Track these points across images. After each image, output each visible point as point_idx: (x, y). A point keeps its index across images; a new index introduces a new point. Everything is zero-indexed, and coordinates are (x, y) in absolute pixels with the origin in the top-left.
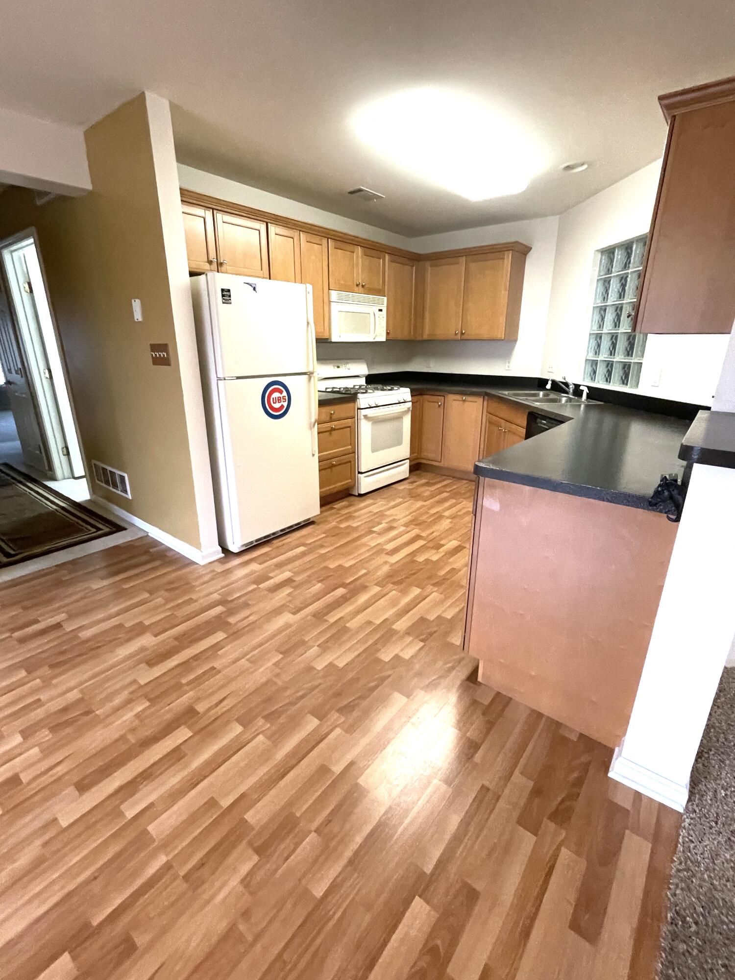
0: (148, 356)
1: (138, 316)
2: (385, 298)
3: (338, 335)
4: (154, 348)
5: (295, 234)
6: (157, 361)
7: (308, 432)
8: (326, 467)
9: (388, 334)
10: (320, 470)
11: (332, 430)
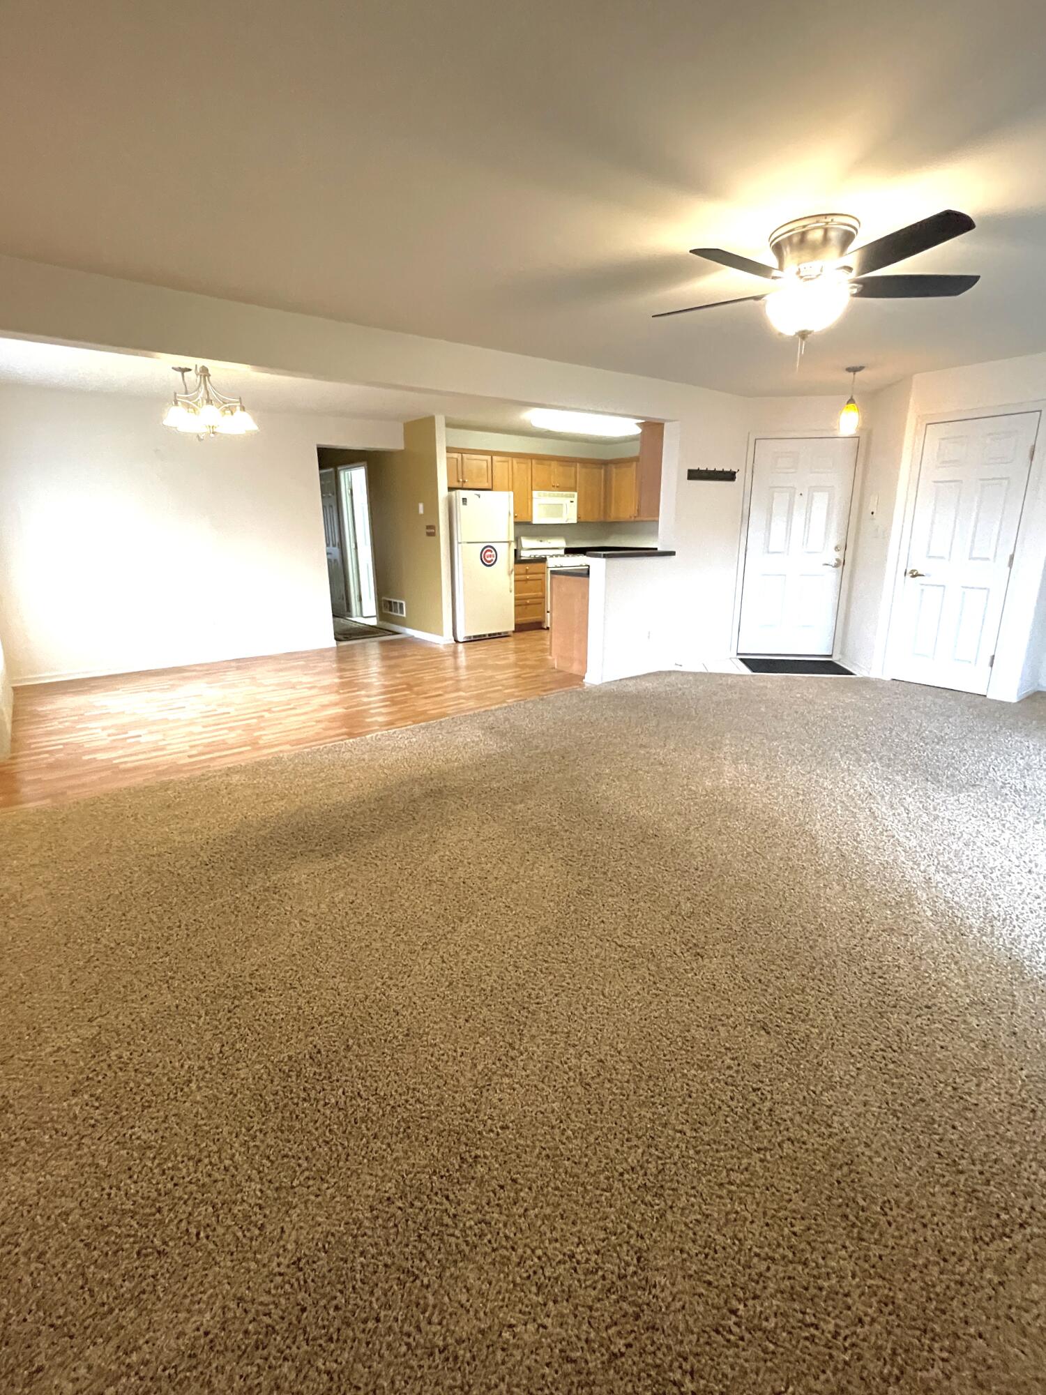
0: (425, 531)
1: (421, 511)
2: (576, 494)
3: (538, 519)
4: (429, 527)
5: (510, 459)
6: (429, 534)
7: (508, 577)
8: (520, 604)
9: (578, 518)
10: (516, 606)
11: (527, 580)
